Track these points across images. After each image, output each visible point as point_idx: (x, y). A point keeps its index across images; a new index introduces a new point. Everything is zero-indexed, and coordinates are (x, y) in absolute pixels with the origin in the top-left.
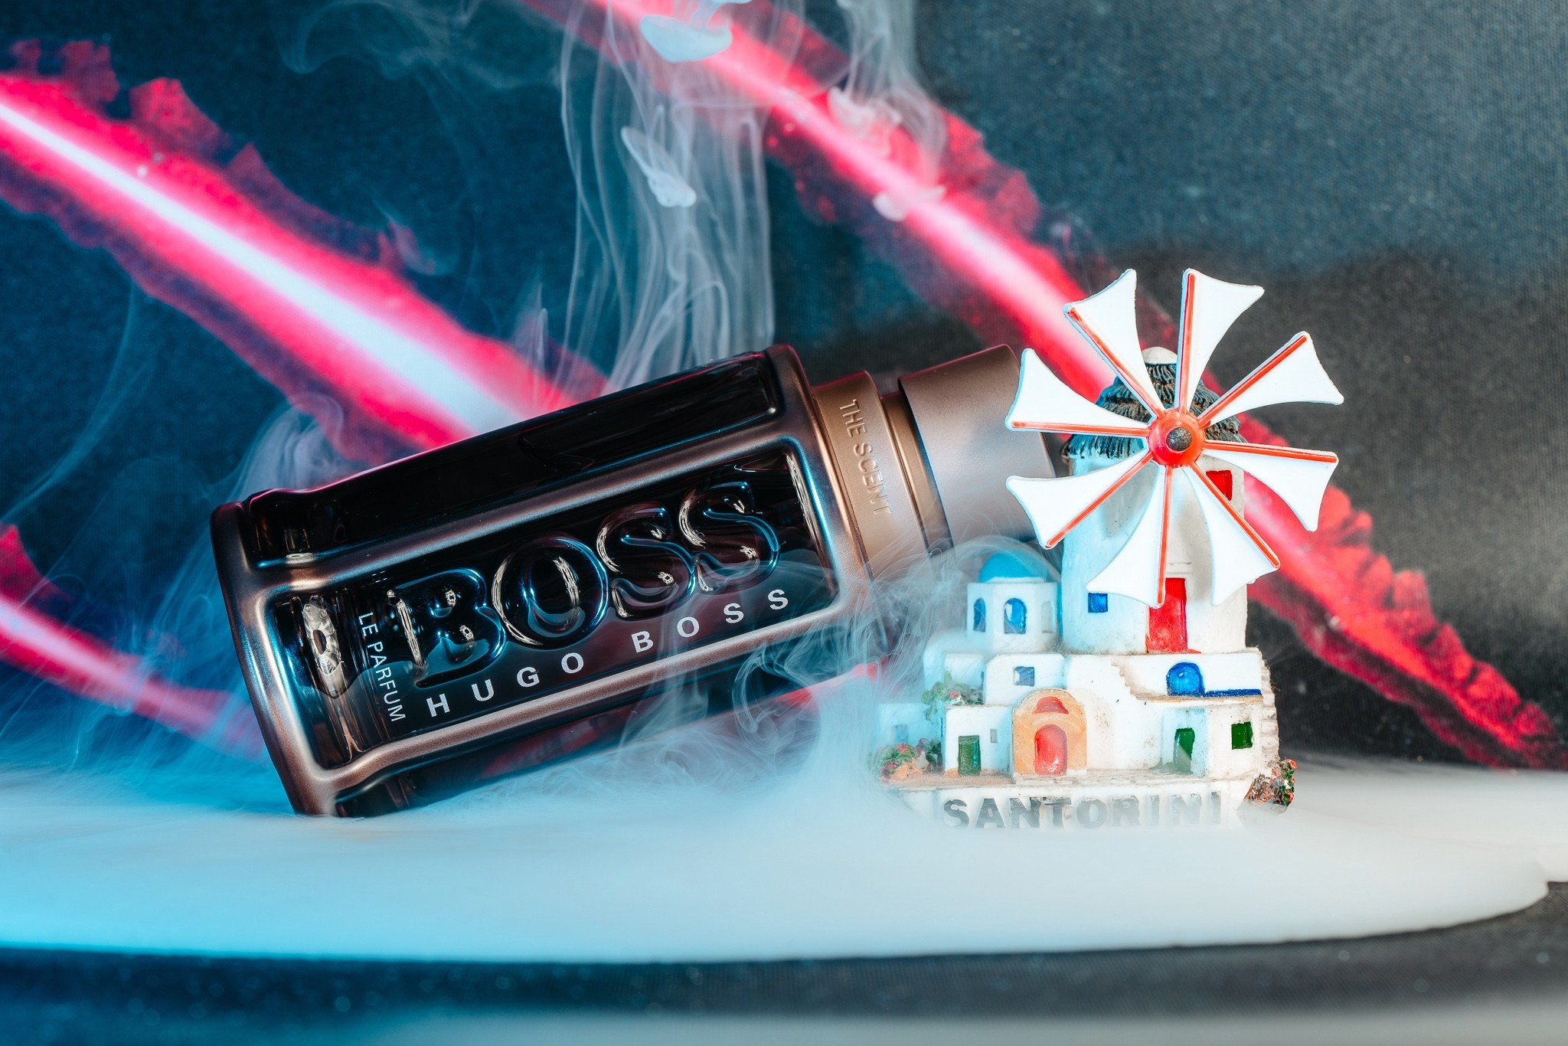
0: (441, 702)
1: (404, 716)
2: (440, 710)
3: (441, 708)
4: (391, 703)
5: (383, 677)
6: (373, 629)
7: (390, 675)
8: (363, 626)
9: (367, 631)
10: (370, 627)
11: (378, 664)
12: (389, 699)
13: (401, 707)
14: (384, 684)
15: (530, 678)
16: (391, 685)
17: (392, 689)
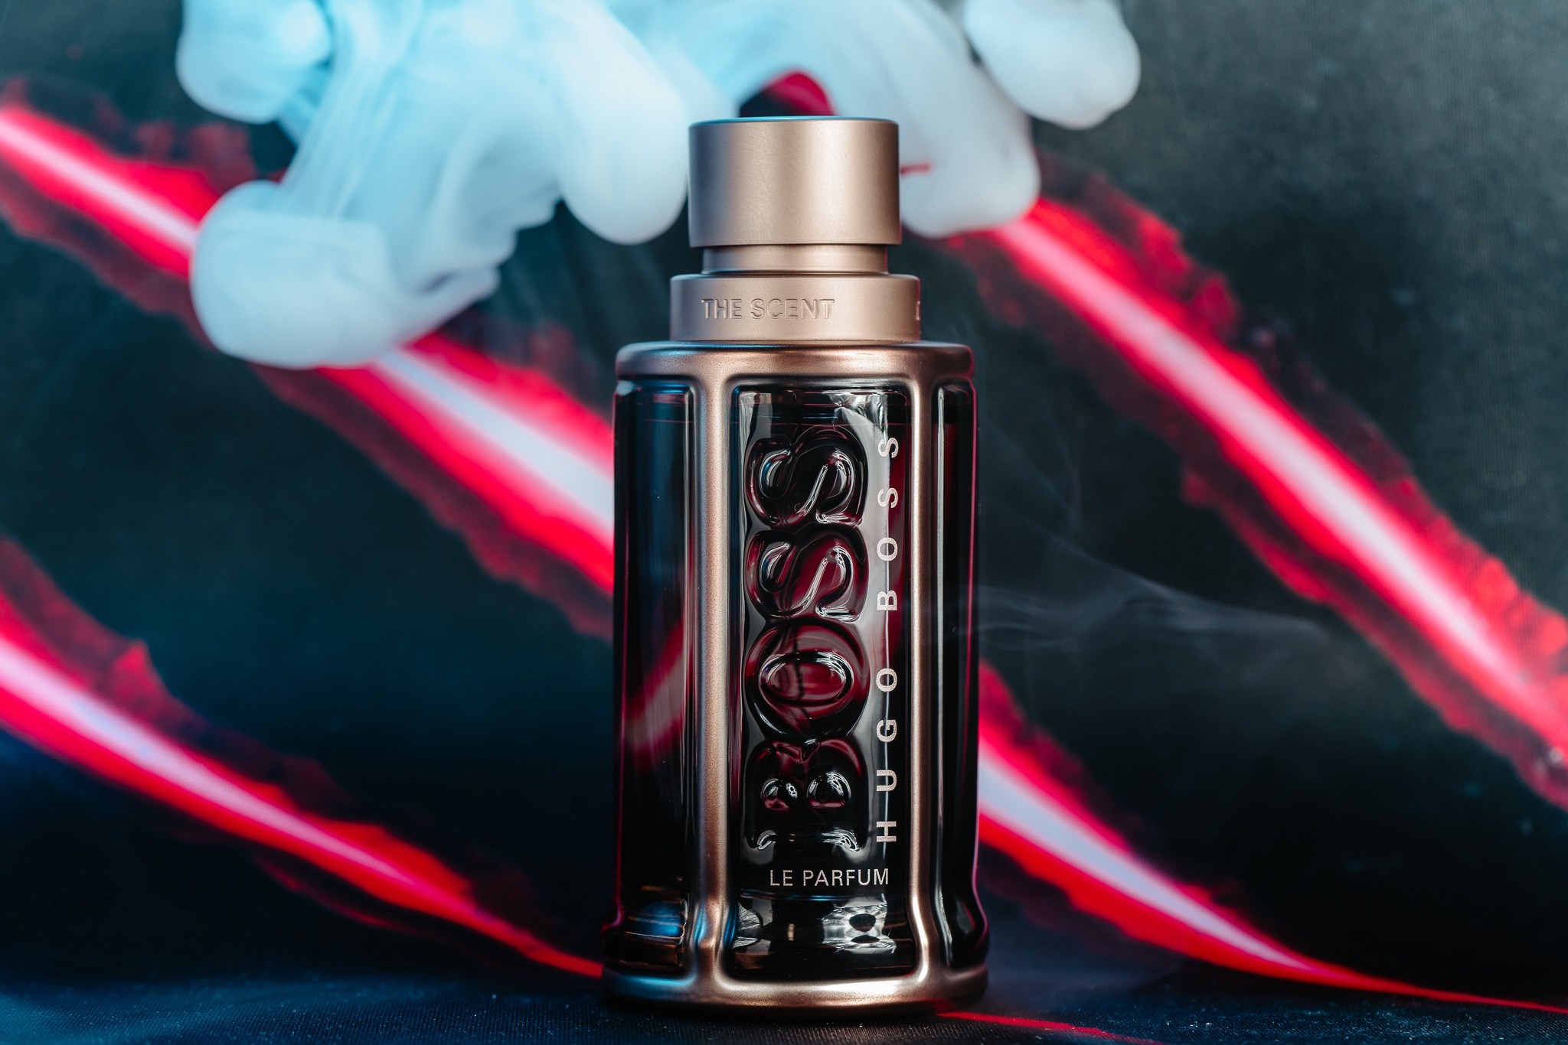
0: (883, 828)
1: (886, 870)
2: (892, 831)
3: (890, 829)
4: (869, 880)
5: (841, 880)
6: (787, 875)
7: (841, 872)
8: (782, 883)
9: (788, 881)
10: (785, 878)
11: (825, 880)
12: (864, 879)
13: (876, 870)
14: (848, 880)
15: (888, 728)
16: (851, 874)
17: (856, 874)
